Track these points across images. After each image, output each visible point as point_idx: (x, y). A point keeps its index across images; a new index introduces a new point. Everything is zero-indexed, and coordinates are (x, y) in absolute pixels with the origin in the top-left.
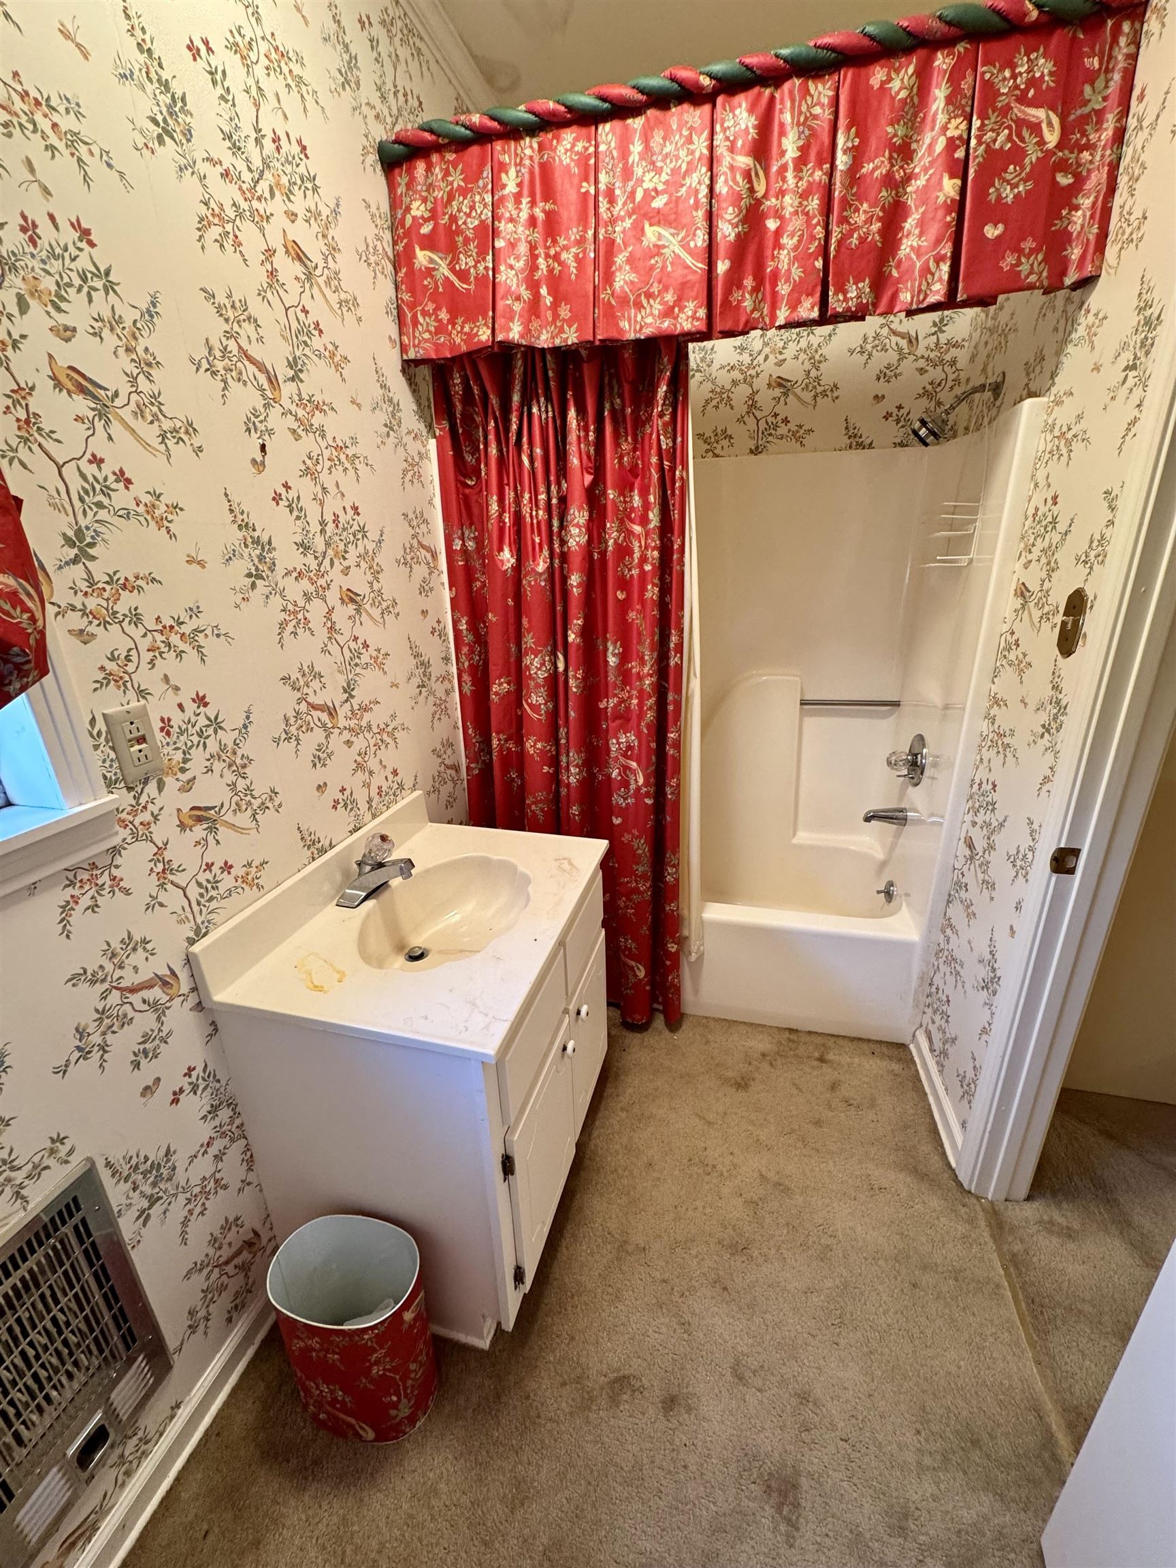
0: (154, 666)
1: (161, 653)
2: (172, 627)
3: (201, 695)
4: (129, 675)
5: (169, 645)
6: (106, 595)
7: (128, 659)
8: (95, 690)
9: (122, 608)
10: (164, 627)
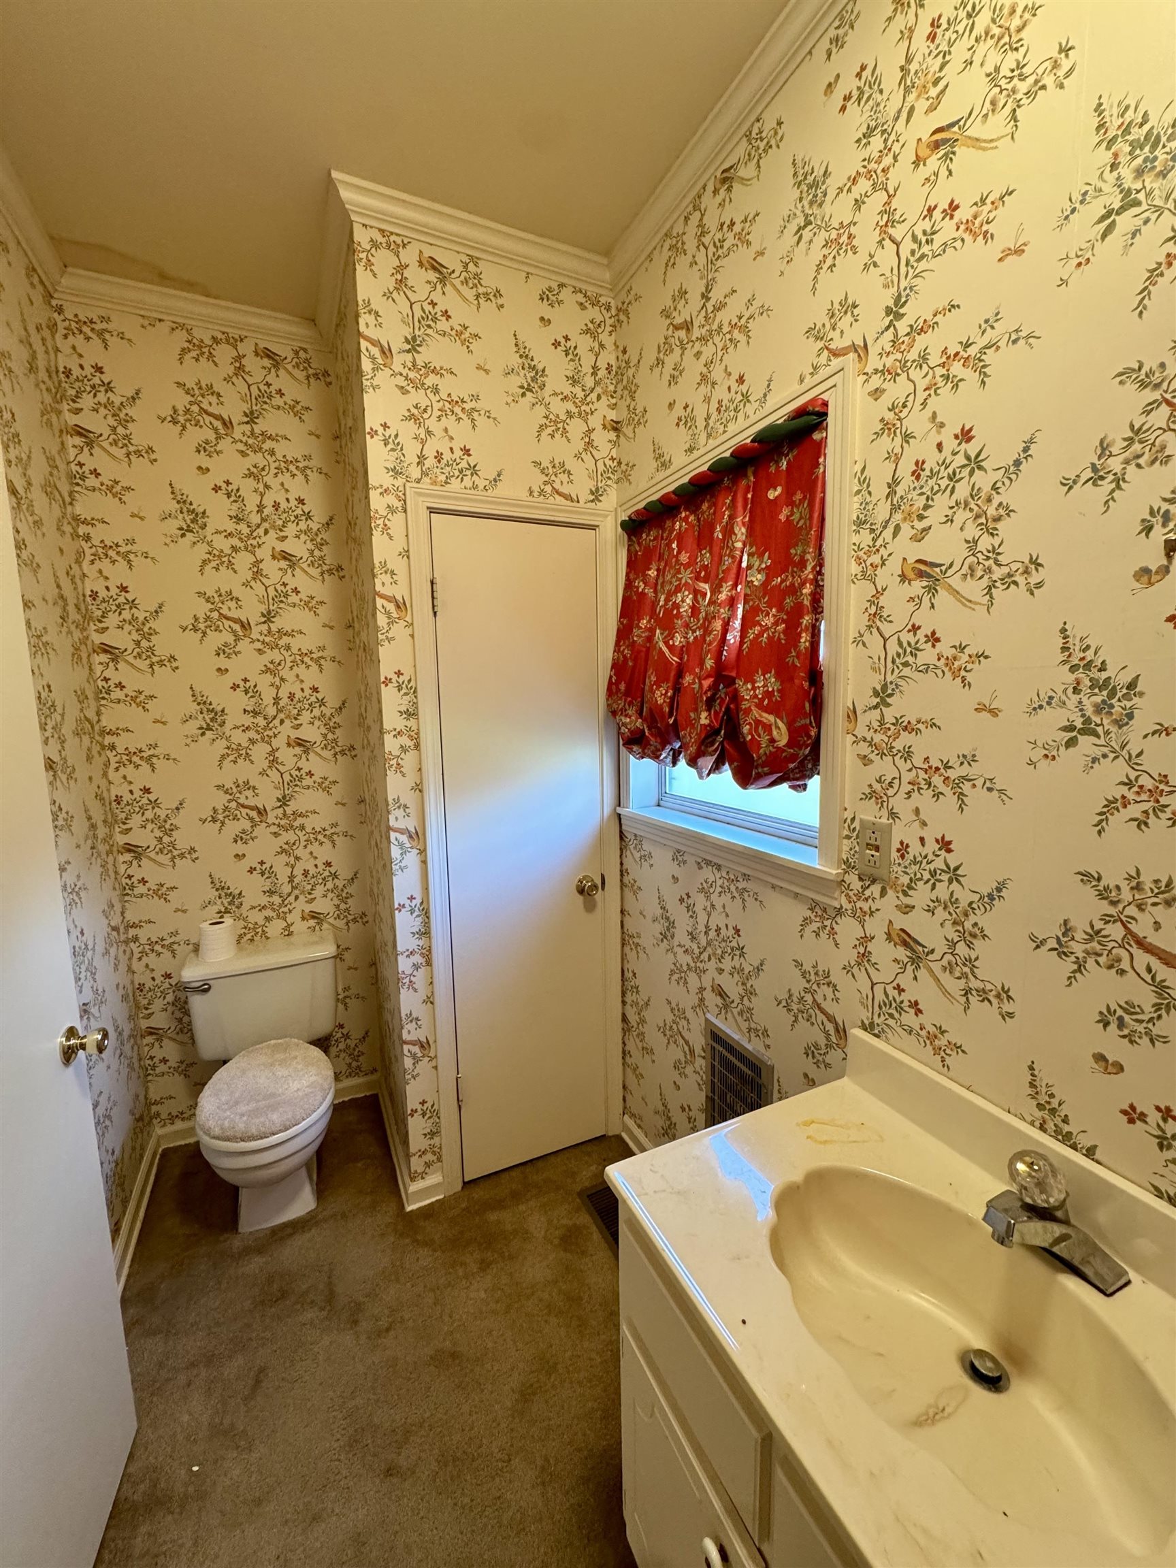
0: (910, 797)
1: (919, 789)
2: (937, 769)
3: (947, 839)
4: (888, 797)
5: (930, 784)
6: (889, 733)
7: (891, 785)
8: (861, 799)
9: (898, 745)
10: (930, 767)
